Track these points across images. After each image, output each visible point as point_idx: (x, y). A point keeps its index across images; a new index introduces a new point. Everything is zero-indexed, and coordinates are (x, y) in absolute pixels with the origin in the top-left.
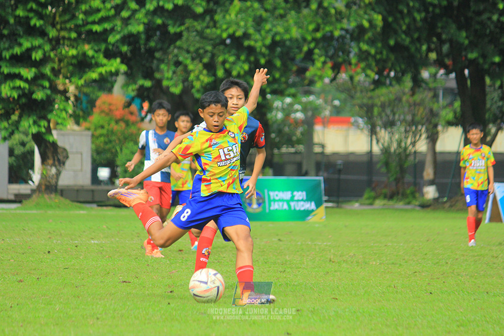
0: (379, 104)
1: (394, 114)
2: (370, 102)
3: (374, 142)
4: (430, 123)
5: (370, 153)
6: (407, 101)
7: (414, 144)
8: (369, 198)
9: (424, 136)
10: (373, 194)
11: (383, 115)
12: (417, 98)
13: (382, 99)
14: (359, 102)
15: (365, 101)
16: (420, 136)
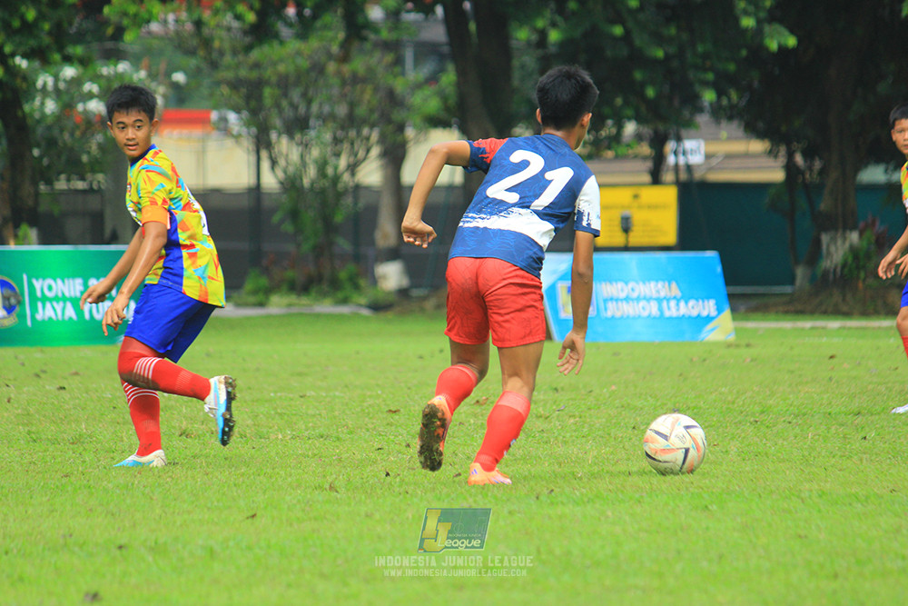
0: (274, 79)
1: (309, 102)
2: (254, 75)
3: (265, 165)
4: (389, 121)
5: (256, 190)
6: (339, 73)
7: (352, 168)
8: (255, 292)
9: (375, 151)
10: (264, 281)
11: (284, 103)
12: (358, 65)
13: (281, 68)
14: (229, 75)
15: (243, 73)
16: (368, 151)
